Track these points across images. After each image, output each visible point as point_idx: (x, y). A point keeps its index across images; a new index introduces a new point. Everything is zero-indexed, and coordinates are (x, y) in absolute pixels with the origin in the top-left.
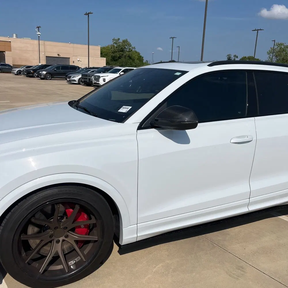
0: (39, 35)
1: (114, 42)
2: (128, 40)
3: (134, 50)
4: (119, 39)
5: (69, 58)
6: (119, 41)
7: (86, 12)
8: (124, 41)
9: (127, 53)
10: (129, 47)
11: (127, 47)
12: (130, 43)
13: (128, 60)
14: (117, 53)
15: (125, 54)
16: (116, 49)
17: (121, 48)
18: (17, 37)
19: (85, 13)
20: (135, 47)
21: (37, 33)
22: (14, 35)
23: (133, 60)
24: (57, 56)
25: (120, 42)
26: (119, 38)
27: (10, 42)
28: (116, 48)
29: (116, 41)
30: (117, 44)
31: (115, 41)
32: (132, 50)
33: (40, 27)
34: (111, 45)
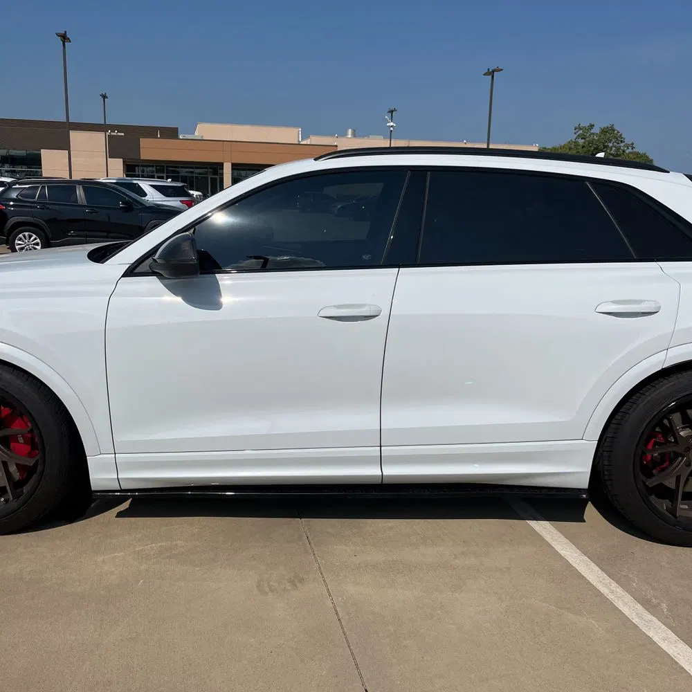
0: (392, 129)
1: (578, 134)
2: (615, 127)
3: (630, 150)
4: (592, 126)
6: (592, 131)
7: (489, 69)
8: (604, 131)
10: (618, 143)
11: (611, 145)
12: (621, 135)
16: (580, 150)
17: (595, 149)
18: (354, 135)
19: (485, 72)
20: (633, 144)
21: (388, 124)
22: (350, 131)
25: (593, 134)
26: (593, 123)
27: (337, 147)
28: (583, 147)
29: (584, 132)
30: (585, 139)
31: (581, 132)
32: (624, 151)
33: (395, 110)
34: (569, 142)
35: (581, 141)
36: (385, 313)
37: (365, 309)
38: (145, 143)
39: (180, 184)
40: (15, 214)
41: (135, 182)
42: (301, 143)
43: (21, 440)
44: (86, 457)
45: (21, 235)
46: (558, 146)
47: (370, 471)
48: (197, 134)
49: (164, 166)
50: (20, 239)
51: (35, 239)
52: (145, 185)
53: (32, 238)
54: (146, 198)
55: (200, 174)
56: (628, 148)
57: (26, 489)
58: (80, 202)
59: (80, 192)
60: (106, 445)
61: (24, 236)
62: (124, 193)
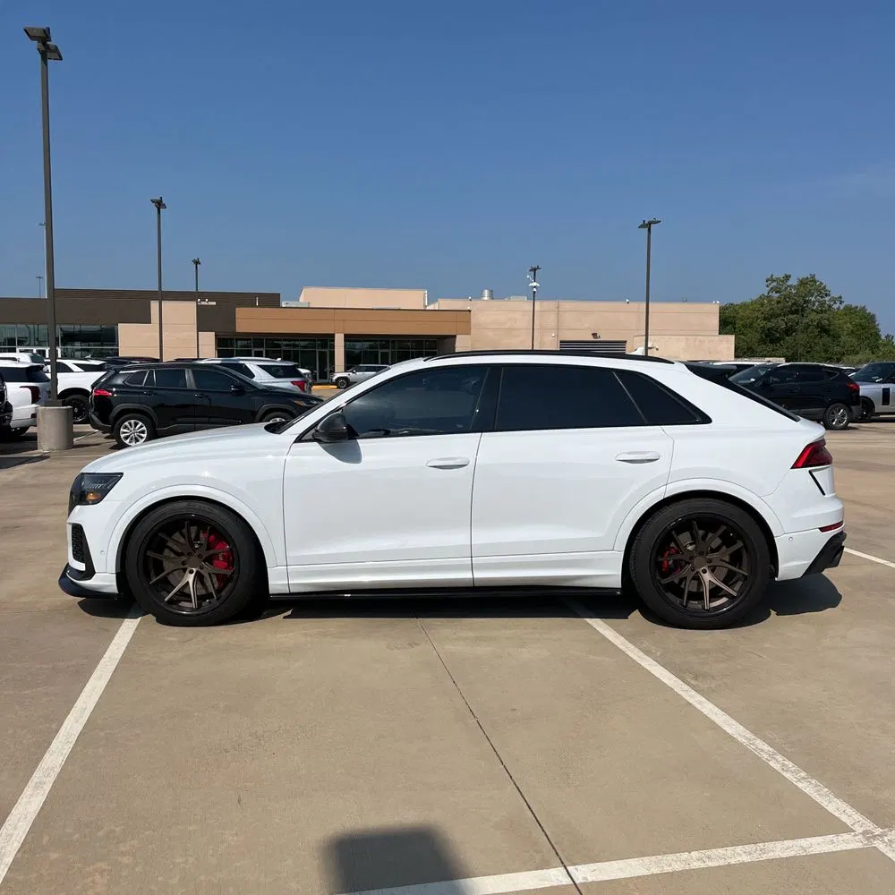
0: (535, 290)
1: (771, 286)
2: (818, 278)
3: (838, 305)
4: (787, 277)
5: (625, 342)
6: (789, 283)
7: (644, 221)
8: (803, 283)
9: (813, 316)
10: (822, 297)
11: (812, 299)
12: (825, 287)
13: (816, 337)
14: (779, 319)
15: (805, 321)
16: (775, 306)
17: (794, 304)
18: (492, 297)
19: (640, 224)
20: (841, 297)
21: (530, 285)
22: (486, 292)
23: (836, 337)
24: (592, 339)
25: (790, 286)
26: (788, 274)
27: (470, 311)
28: (779, 302)
29: (778, 284)
30: (780, 292)
31: (775, 284)
32: (830, 306)
33: (538, 268)
34: (761, 297)
35: (776, 295)
36: (472, 463)
37: (459, 460)
38: (241, 313)
39: (290, 364)
40: (120, 401)
41: (241, 362)
42: (428, 308)
43: (221, 559)
44: (266, 568)
45: (126, 423)
46: (749, 301)
47: (465, 575)
48: (303, 300)
49: (262, 340)
50: (126, 427)
51: (141, 427)
52: (252, 365)
53: (138, 426)
54: (254, 379)
55: (305, 347)
56: (835, 303)
57: (223, 594)
58: (189, 387)
59: (189, 375)
60: (281, 560)
61: (130, 424)
62: (235, 376)
